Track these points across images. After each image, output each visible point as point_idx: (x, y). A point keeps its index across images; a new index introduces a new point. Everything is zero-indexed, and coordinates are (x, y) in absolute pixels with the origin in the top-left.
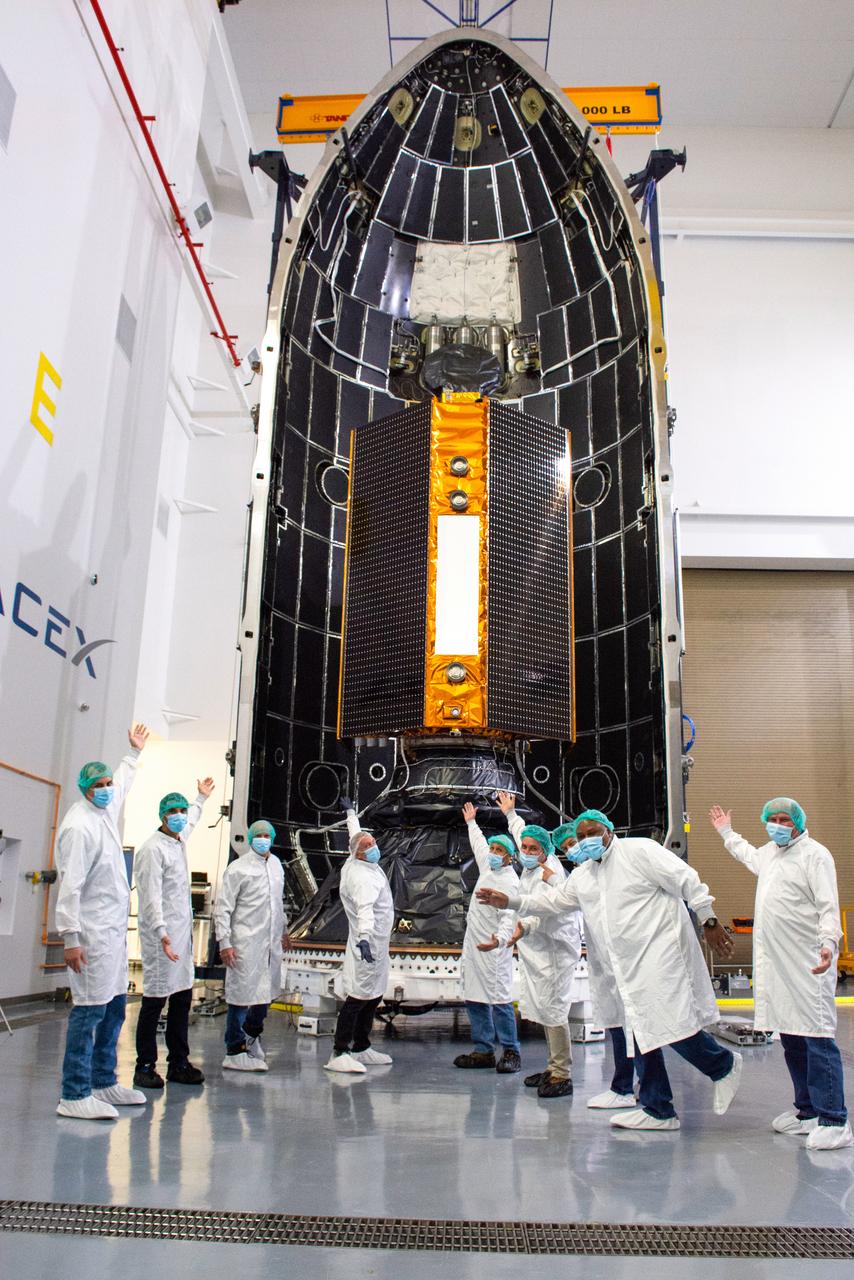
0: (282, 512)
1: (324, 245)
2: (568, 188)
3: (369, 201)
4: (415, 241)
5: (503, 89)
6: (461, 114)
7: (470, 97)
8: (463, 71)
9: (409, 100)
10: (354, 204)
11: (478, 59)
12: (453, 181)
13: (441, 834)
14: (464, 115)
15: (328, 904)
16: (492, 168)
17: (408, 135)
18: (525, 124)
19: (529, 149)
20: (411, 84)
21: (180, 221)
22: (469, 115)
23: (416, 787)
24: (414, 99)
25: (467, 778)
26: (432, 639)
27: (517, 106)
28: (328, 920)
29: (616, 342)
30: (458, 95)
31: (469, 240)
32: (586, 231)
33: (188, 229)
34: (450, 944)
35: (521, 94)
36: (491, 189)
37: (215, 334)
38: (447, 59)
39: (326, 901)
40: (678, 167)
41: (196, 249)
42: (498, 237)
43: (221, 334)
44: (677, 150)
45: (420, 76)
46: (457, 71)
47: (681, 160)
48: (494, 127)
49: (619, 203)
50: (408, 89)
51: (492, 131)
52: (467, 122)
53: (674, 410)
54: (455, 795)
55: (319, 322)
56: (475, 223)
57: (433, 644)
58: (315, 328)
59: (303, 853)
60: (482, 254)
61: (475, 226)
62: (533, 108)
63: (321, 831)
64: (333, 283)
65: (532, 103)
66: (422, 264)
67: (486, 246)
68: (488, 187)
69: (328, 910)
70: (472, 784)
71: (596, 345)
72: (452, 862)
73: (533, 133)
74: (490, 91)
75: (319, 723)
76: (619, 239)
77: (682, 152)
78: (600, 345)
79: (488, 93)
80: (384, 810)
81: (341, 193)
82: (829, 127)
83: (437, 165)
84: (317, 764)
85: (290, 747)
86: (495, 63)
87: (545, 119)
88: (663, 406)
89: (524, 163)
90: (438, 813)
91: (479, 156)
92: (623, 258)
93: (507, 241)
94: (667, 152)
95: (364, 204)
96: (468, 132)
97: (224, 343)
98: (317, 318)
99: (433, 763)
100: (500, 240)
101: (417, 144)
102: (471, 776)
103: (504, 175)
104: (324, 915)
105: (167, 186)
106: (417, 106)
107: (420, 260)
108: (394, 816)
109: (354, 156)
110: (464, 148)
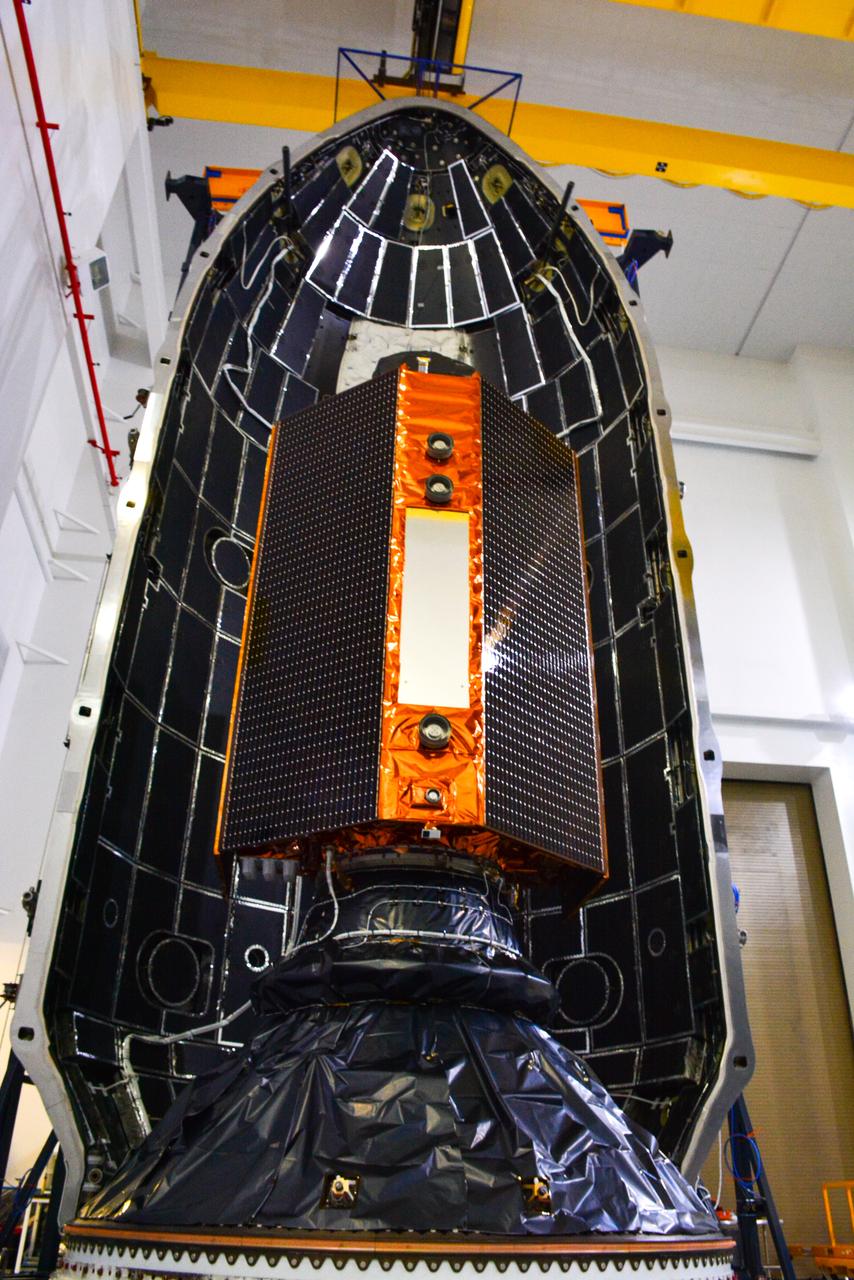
0: (155, 566)
1: (246, 284)
2: (534, 269)
3: (302, 256)
4: (350, 317)
5: (464, 165)
6: (413, 191)
7: (425, 174)
8: (420, 145)
9: (358, 162)
10: (284, 252)
11: (438, 134)
12: (398, 261)
13: (399, 1015)
14: (417, 193)
15: (176, 1147)
16: (445, 249)
17: (354, 197)
18: (486, 204)
19: (490, 230)
20: (362, 144)
21: (70, 268)
22: (422, 193)
23: (352, 934)
24: (364, 165)
25: (442, 919)
26: (392, 681)
27: (478, 185)
28: (176, 1179)
29: (595, 423)
30: (412, 168)
31: (413, 323)
32: (559, 308)
33: (79, 284)
34: (444, 1232)
35: (485, 172)
36: (442, 271)
37: (93, 443)
38: (404, 130)
39: (173, 1142)
40: (662, 253)
41: (86, 321)
42: (446, 322)
43: (100, 443)
44: (662, 230)
45: (373, 140)
46: (413, 145)
47: (666, 244)
48: (450, 206)
49: (604, 268)
50: (359, 149)
51: (448, 210)
52: (421, 200)
53: (682, 484)
54: (422, 946)
55: (228, 366)
56: (421, 305)
57: (396, 687)
58: (223, 372)
59: (133, 1073)
60: (429, 340)
61: (421, 308)
62: (496, 186)
63: (167, 1040)
64: (250, 331)
65: (497, 181)
66: (356, 341)
67: (432, 332)
68: (439, 268)
69: (175, 1160)
70: (453, 931)
71: (566, 431)
72: (425, 1065)
73: (496, 211)
74: (449, 167)
75: (177, 874)
76: (599, 312)
77: (666, 235)
78: (572, 432)
79: (447, 171)
80: (292, 973)
81: (270, 237)
82: (737, 354)
83: (382, 238)
84: (166, 936)
85: (130, 902)
86: (456, 140)
87: (512, 195)
88: (672, 475)
89: (484, 246)
90: (396, 976)
91: (431, 236)
92: (603, 330)
93: (458, 329)
94: (651, 233)
95: (296, 260)
96: (419, 210)
97: (103, 458)
98: (228, 362)
99: (382, 893)
100: (448, 326)
101: (362, 210)
102: (450, 917)
103: (459, 258)
104: (167, 1170)
105: (61, 214)
106: (365, 171)
107: (354, 338)
108: (312, 981)
109: (293, 197)
110: (415, 228)
